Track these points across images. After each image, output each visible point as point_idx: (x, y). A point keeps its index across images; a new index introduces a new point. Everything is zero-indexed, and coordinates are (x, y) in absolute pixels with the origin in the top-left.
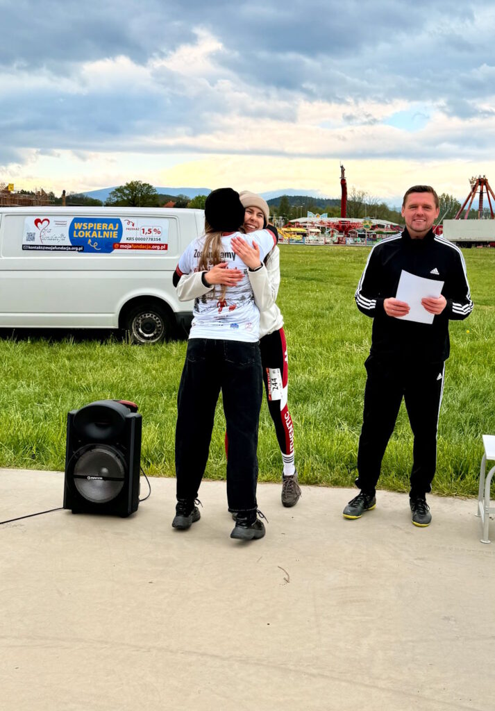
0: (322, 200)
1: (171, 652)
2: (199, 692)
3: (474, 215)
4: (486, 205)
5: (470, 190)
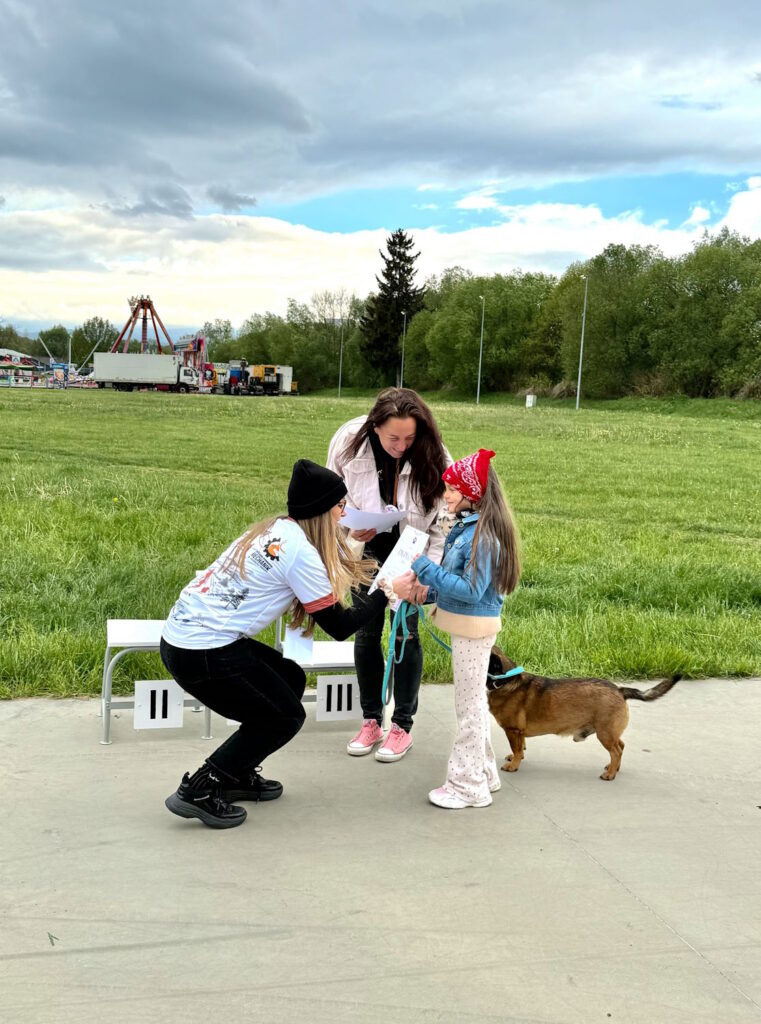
3: (135, 348)
4: (151, 335)
5: (130, 314)
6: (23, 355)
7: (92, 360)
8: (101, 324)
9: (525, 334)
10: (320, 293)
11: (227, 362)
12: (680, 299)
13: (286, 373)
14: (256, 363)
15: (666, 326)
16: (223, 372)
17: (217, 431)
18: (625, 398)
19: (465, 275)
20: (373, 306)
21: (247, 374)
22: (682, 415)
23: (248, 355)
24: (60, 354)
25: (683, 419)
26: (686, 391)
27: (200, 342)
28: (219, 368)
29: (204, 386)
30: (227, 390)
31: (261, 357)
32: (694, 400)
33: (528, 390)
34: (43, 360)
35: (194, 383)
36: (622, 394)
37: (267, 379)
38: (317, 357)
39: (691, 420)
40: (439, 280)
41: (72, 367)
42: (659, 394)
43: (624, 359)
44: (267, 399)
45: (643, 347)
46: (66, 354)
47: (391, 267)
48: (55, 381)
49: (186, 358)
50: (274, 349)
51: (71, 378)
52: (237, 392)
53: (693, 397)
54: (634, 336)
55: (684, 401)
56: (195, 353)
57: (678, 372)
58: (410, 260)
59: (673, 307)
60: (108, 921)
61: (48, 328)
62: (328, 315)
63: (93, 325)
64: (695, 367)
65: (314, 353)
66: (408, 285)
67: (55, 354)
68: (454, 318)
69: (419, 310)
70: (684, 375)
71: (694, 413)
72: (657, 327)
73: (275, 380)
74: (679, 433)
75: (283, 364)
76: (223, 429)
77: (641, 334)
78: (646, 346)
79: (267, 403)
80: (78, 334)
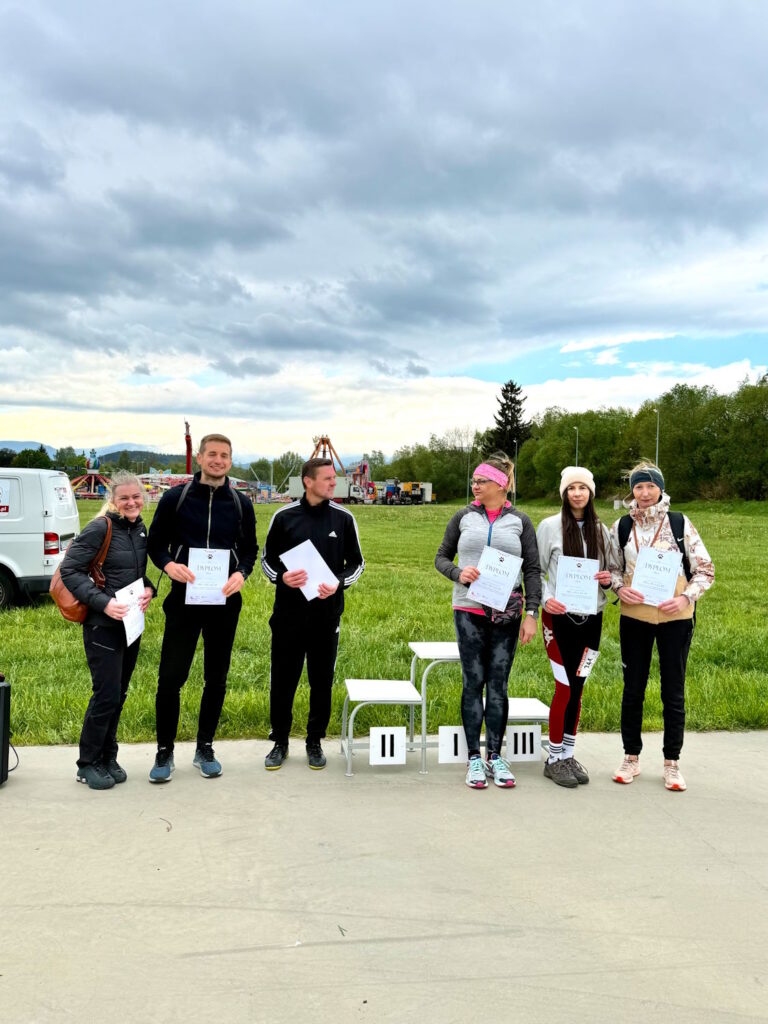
0: (164, 455)
1: (67, 906)
2: (100, 937)
5: (314, 449)
6: (239, 481)
7: (287, 482)
8: (293, 457)
9: (610, 454)
10: (452, 429)
11: (384, 480)
12: (733, 425)
13: (428, 487)
14: (404, 481)
15: (723, 446)
16: (381, 488)
17: (383, 533)
18: (694, 502)
19: (563, 412)
20: (492, 436)
21: (399, 489)
22: (740, 514)
23: (399, 476)
24: (264, 478)
25: (741, 517)
26: (742, 496)
27: (365, 467)
28: (378, 485)
29: (368, 499)
30: (384, 501)
31: (409, 477)
32: (748, 502)
33: (615, 497)
34: (252, 483)
35: (361, 496)
36: (691, 499)
37: (413, 493)
38: (450, 475)
39: (749, 518)
40: (542, 416)
41: (273, 488)
42: (720, 498)
43: (690, 472)
44: (415, 507)
45: (706, 462)
46: (268, 478)
47: (505, 408)
48: (262, 498)
49: (355, 479)
50: (418, 470)
51: (273, 495)
52: (392, 503)
53: (747, 500)
54: (698, 455)
55: (741, 503)
56: (361, 475)
57: (735, 481)
58: (519, 403)
59: (727, 432)
60: (381, 917)
61: (256, 460)
62: (458, 445)
63: (287, 457)
64: (748, 477)
65: (448, 473)
66: (518, 421)
67: (261, 479)
68: (555, 444)
69: (527, 438)
70: (740, 483)
71: (750, 512)
72: (716, 447)
73: (419, 493)
74: (741, 529)
75: (425, 481)
76: (385, 531)
77: (703, 453)
78: (708, 461)
79: (415, 511)
80: (276, 464)
